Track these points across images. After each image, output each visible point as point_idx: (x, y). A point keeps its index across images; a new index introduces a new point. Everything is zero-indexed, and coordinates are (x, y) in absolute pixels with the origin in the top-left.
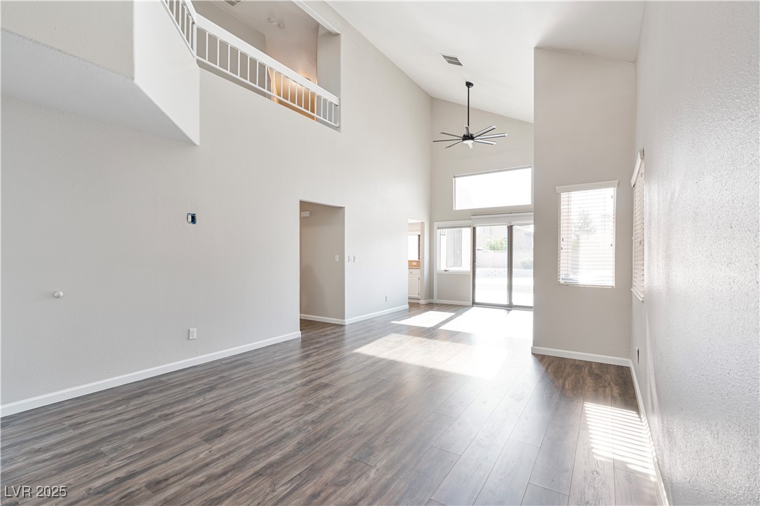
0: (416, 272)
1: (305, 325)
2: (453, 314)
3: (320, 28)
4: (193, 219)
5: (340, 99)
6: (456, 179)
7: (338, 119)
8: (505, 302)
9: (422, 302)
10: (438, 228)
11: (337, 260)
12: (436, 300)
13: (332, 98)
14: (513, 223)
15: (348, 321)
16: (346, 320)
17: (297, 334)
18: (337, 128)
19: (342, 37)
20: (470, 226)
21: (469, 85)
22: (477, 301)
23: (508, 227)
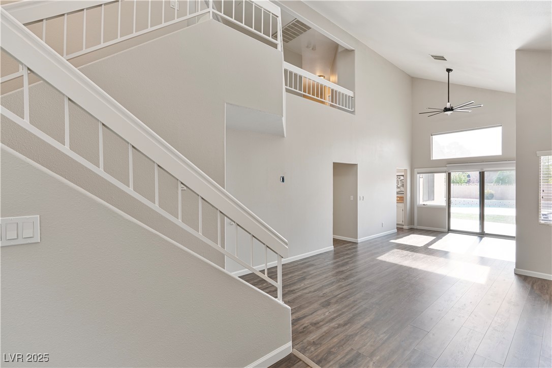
0: (401, 205)
1: (336, 242)
2: (434, 238)
3: (339, 48)
4: (283, 181)
5: (354, 93)
6: (433, 136)
7: (353, 106)
8: (478, 230)
9: (406, 227)
10: (418, 173)
11: (352, 199)
12: (416, 226)
13: (350, 93)
14: (484, 170)
15: (360, 240)
16: (358, 239)
17: (331, 248)
18: (353, 112)
19: (356, 52)
20: (445, 172)
21: (449, 70)
22: (452, 228)
23: (480, 173)
